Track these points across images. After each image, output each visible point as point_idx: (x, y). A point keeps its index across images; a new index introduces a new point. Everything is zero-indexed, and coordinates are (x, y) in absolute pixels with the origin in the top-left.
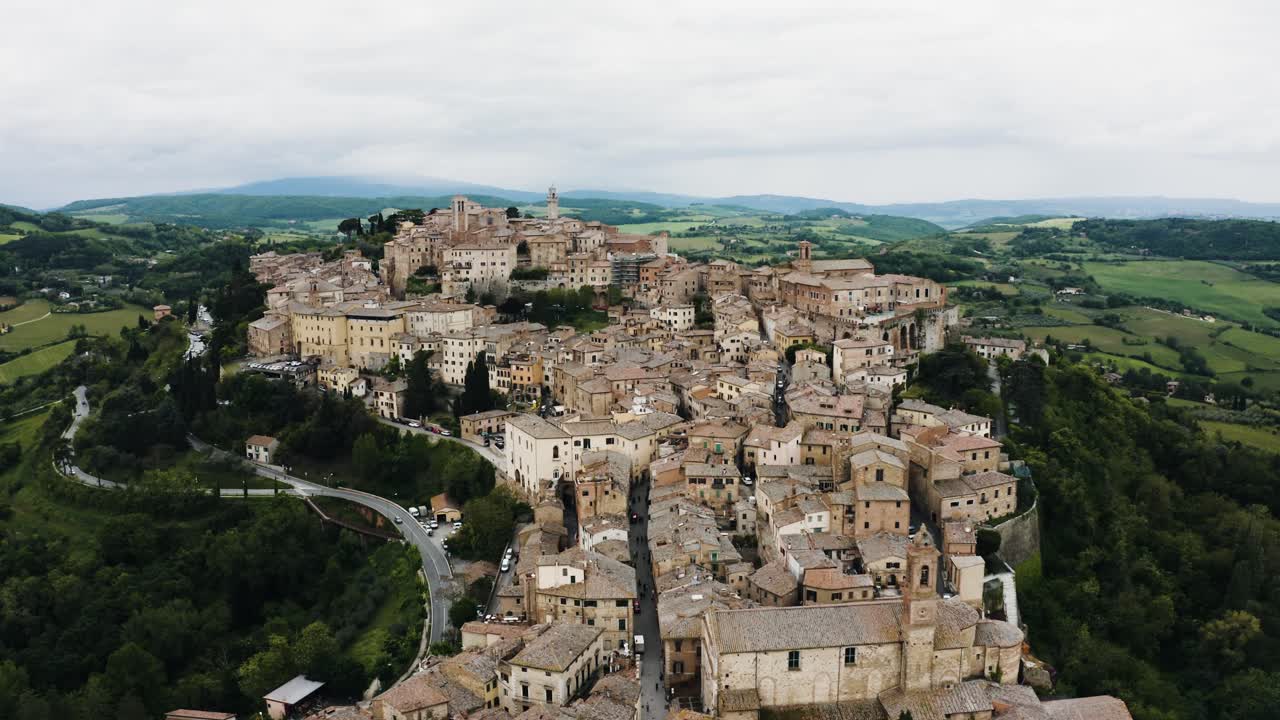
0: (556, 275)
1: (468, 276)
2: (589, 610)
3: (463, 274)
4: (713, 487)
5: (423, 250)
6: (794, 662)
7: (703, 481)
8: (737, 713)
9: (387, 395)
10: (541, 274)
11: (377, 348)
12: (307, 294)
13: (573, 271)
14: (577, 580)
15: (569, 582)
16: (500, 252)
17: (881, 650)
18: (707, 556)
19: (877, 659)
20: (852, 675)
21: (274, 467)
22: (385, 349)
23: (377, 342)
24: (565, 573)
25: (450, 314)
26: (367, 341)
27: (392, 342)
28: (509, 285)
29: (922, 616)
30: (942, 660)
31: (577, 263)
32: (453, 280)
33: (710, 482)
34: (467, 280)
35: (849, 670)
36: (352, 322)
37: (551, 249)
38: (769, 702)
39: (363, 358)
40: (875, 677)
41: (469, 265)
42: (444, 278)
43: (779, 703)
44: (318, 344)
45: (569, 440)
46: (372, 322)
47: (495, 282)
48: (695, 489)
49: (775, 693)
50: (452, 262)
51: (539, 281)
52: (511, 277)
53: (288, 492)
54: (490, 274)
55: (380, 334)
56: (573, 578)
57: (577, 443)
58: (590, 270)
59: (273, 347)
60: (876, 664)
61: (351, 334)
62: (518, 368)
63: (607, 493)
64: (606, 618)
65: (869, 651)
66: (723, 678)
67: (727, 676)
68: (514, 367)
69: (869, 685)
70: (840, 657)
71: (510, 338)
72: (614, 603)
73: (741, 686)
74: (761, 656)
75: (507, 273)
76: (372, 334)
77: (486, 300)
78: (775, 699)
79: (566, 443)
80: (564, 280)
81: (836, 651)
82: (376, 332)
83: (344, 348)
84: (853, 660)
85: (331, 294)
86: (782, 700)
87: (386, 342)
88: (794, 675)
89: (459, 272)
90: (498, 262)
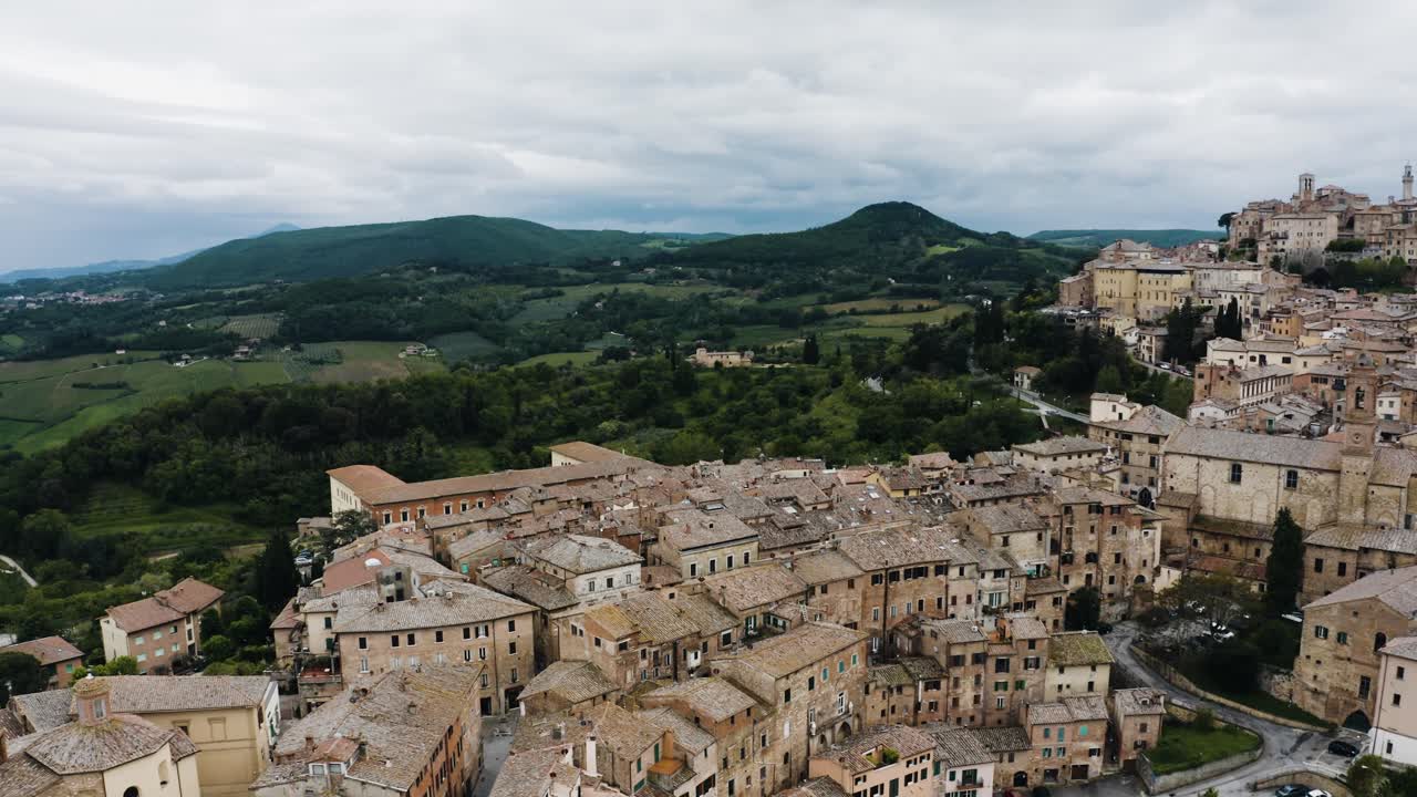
0: (1373, 247)
1: (1284, 247)
2: (1125, 442)
3: (1280, 245)
4: (1334, 388)
5: (1251, 223)
6: (1236, 477)
7: (1325, 382)
8: (1168, 509)
9: (1148, 338)
10: (1357, 247)
11: (1161, 302)
12: (1113, 253)
13: (1390, 243)
14: (1124, 418)
15: (1117, 418)
16: (1316, 222)
17: (1322, 478)
18: (1262, 422)
19: (1318, 487)
20: (1292, 500)
21: (1031, 393)
22: (1167, 304)
23: (1161, 295)
24: (1114, 409)
25: (1235, 272)
26: (1153, 296)
27: (1174, 295)
28: (1324, 257)
29: (1356, 443)
30: (1379, 497)
31: (1395, 235)
32: (1269, 250)
33: (1331, 382)
34: (1283, 250)
35: (1287, 493)
36: (1142, 275)
37: (1375, 222)
38: (1208, 511)
39: (1148, 312)
40: (1314, 507)
41: (1285, 237)
42: (1260, 248)
43: (1218, 515)
44: (1110, 297)
45: (1244, 354)
46: (1158, 276)
47: (1311, 254)
48: (1316, 388)
49: (1215, 504)
50: (1270, 233)
51: (1354, 254)
52: (1327, 249)
53: (1035, 411)
54: (1307, 244)
55: (1165, 288)
56: (1121, 415)
57: (1253, 359)
58: (1408, 242)
59: (1073, 299)
60: (1315, 492)
61: (1140, 287)
62: (1277, 321)
63: (1222, 378)
64: (1140, 453)
65: (1309, 476)
66: (1168, 478)
67: (1172, 477)
68: (1274, 320)
69: (1308, 515)
70: (1279, 478)
71: (1280, 292)
72: (1146, 440)
73: (1183, 489)
74: (1203, 462)
75: (1324, 244)
76: (1157, 288)
77: (1295, 268)
78: (1214, 510)
79: (1241, 357)
80: (1381, 253)
81: (1275, 470)
82: (1161, 287)
83: (1133, 301)
84: (1295, 485)
85: (1136, 254)
86: (1221, 513)
87: (1169, 295)
88: (1234, 488)
89: (1276, 243)
90: (1315, 231)
